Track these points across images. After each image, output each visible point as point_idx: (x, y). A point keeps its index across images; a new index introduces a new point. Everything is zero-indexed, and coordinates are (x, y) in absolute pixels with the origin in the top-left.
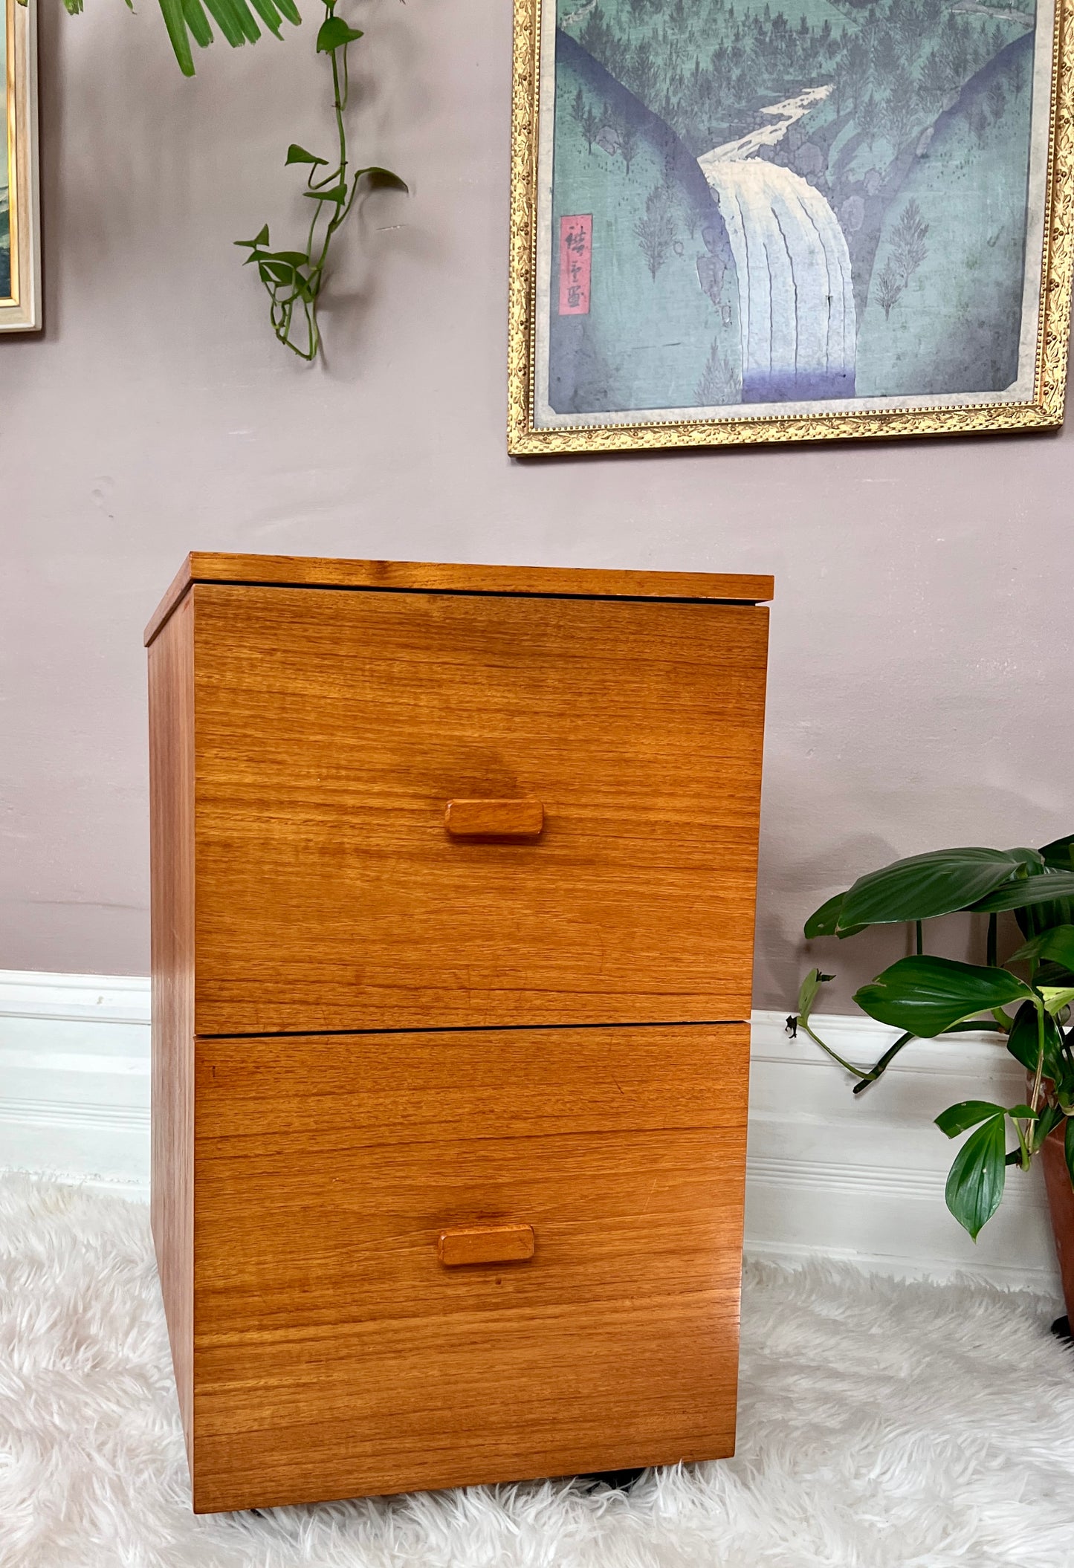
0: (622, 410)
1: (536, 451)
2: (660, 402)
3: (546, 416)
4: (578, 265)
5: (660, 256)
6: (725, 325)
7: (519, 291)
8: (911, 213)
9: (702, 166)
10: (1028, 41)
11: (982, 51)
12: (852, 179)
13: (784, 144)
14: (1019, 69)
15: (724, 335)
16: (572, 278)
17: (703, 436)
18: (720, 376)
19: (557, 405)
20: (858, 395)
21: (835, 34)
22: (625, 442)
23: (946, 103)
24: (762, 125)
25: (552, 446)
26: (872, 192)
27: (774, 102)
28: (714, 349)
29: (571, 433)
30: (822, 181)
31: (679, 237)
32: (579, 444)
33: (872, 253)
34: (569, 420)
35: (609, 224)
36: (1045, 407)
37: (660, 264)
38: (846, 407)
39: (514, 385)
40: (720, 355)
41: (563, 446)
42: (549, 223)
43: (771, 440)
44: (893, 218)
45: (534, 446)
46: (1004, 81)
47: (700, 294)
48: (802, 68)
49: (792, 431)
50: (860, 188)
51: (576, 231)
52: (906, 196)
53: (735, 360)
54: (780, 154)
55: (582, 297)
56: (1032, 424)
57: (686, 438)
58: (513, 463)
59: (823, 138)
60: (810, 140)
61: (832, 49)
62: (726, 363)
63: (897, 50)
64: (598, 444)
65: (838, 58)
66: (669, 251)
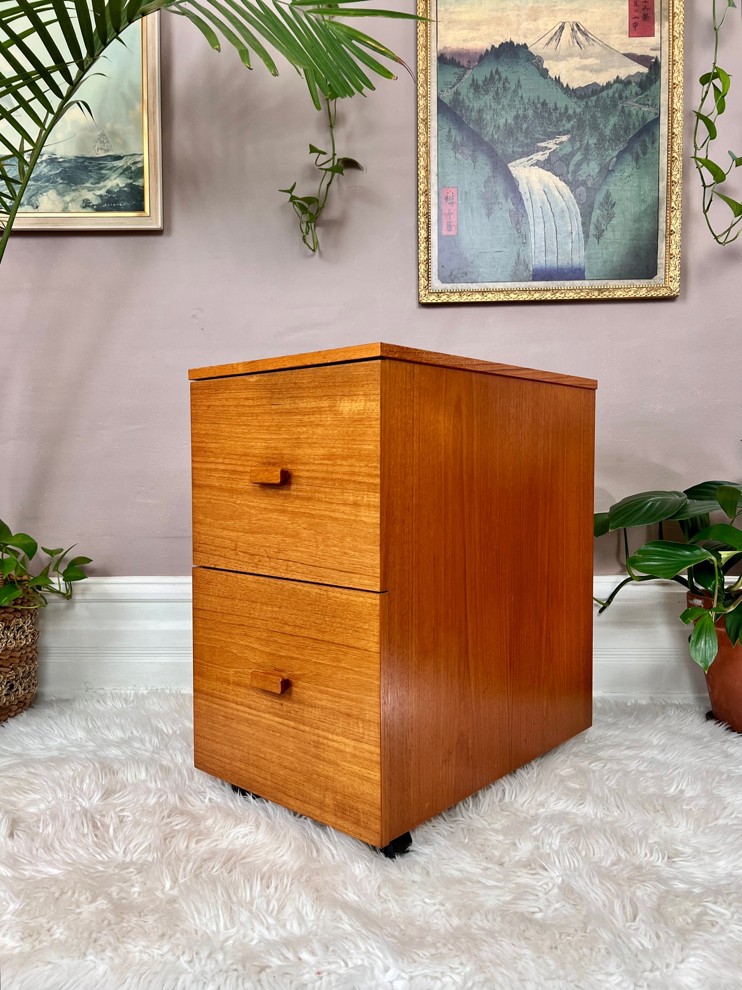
0: (475, 282)
1: (434, 301)
2: (493, 279)
3: (436, 284)
4: (451, 211)
5: (491, 209)
6: (523, 243)
7: (424, 222)
8: (608, 195)
9: (510, 168)
10: (657, 121)
11: (637, 124)
12: (580, 179)
13: (548, 160)
14: (653, 134)
15: (523, 248)
16: (448, 217)
17: (516, 296)
18: (522, 267)
19: (443, 280)
20: (586, 278)
21: (570, 112)
22: (478, 298)
23: (621, 147)
24: (537, 151)
25: (442, 299)
26: (589, 185)
27: (544, 141)
28: (519, 255)
29: (451, 293)
30: (566, 179)
31: (500, 201)
32: (455, 298)
33: (590, 213)
34: (449, 286)
35: (466, 193)
36: (671, 287)
37: (491, 213)
38: (581, 284)
39: (422, 268)
40: (522, 257)
41: (447, 299)
42: (436, 190)
43: (549, 299)
44: (600, 197)
45: (433, 299)
46: (647, 139)
47: (511, 228)
48: (556, 126)
49: (558, 295)
50: (584, 183)
51: (450, 194)
52: (605, 188)
53: (529, 260)
54: (546, 165)
55: (453, 227)
56: (666, 295)
57: (508, 297)
58: (419, 307)
59: (567, 159)
60: (560, 159)
61: (569, 119)
62: (524, 261)
63: (599, 121)
64: (464, 299)
65: (572, 123)
66: (496, 207)
